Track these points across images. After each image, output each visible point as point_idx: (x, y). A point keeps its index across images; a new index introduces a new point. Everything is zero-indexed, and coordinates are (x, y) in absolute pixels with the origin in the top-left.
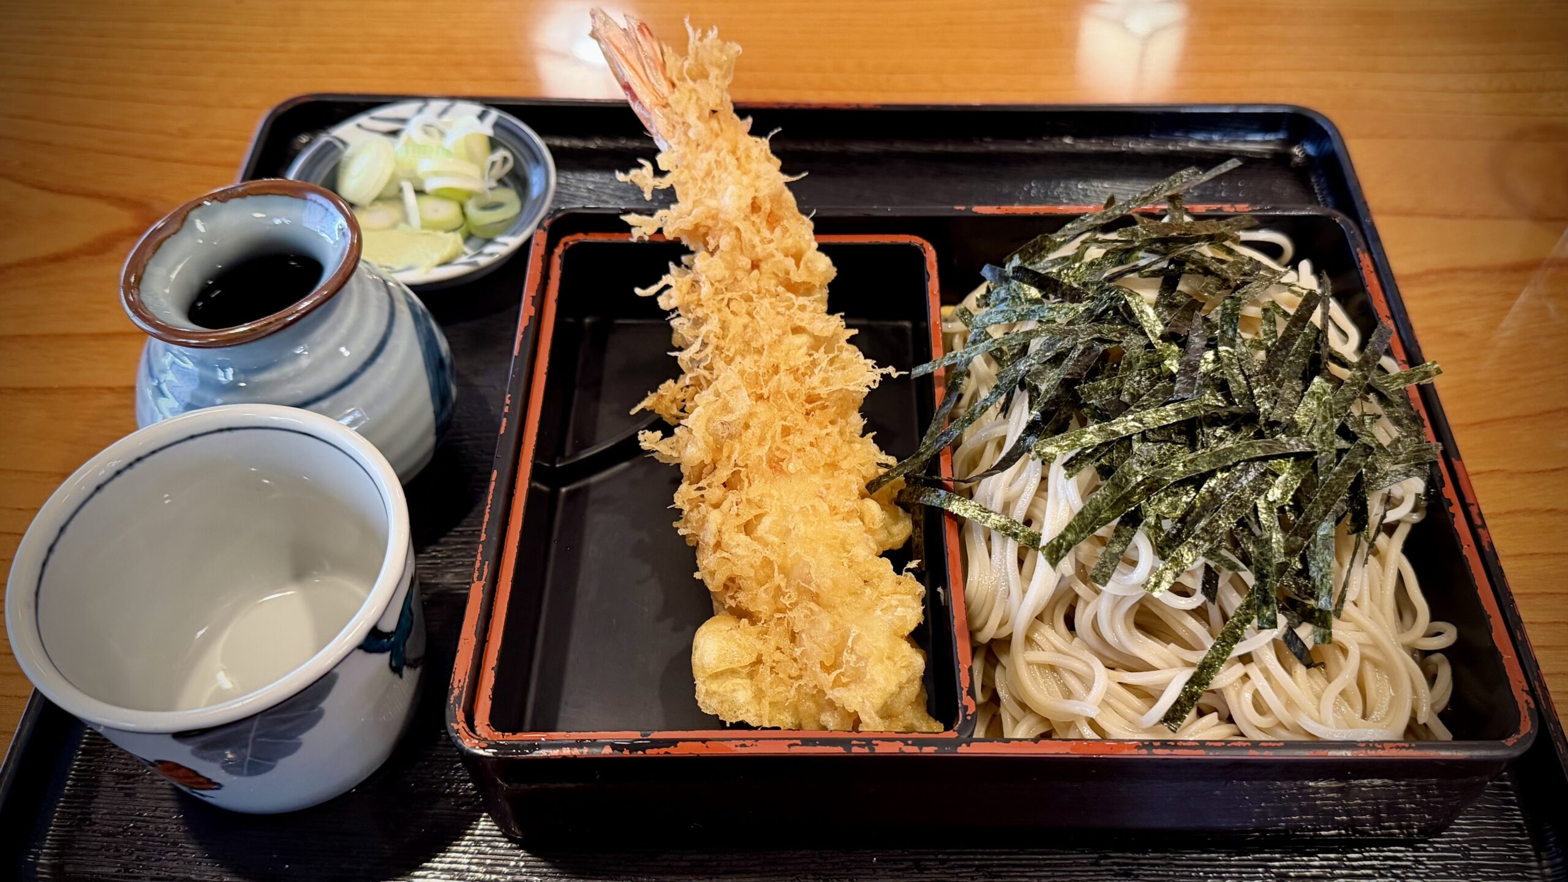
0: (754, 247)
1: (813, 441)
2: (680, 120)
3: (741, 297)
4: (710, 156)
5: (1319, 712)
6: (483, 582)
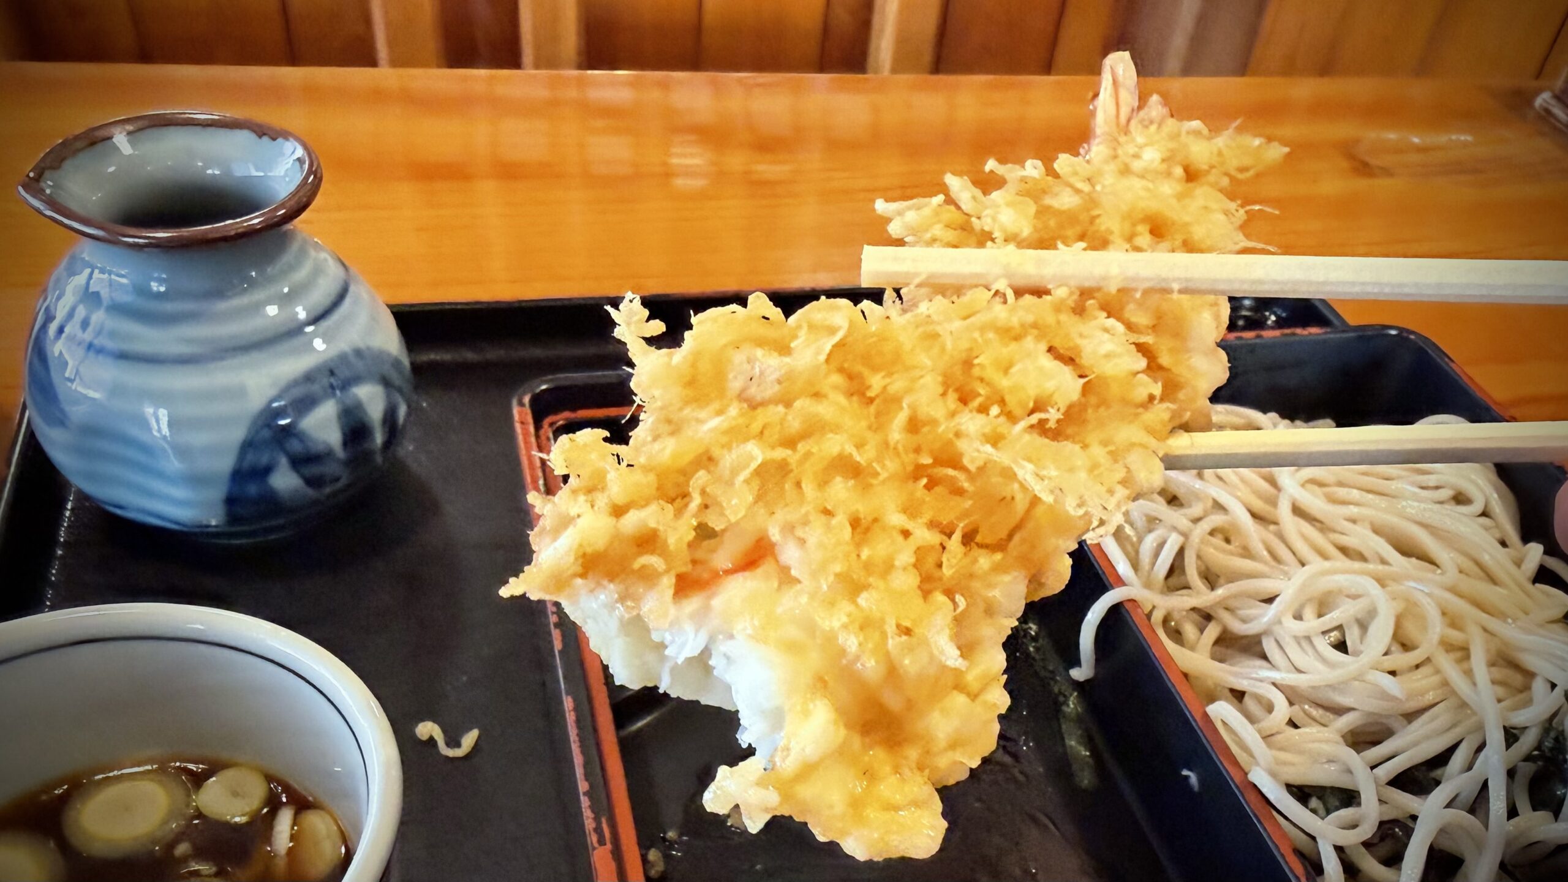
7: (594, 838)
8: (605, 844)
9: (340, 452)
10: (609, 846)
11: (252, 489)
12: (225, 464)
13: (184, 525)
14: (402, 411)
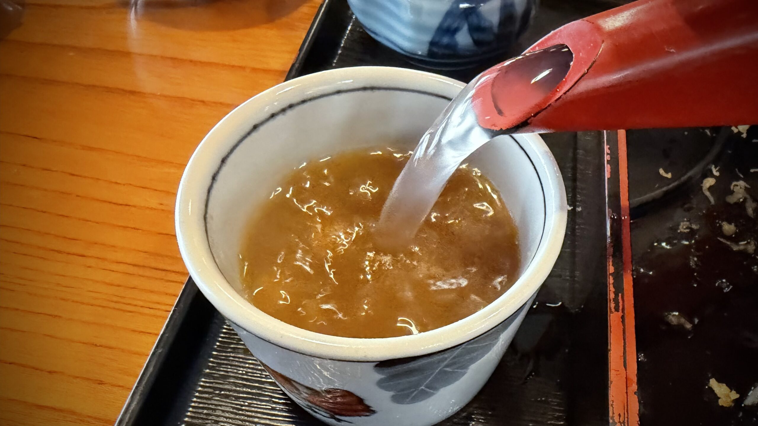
7: (613, 305)
8: (619, 312)
9: (496, 30)
10: (620, 314)
11: (445, 40)
12: (435, 22)
13: (405, 51)
14: (533, 13)
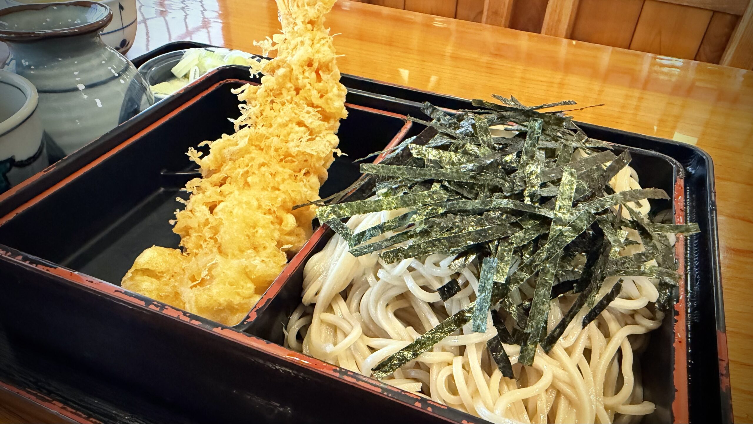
0: (297, 79)
1: (274, 173)
2: (293, 21)
3: (281, 102)
4: (299, 39)
5: (494, 404)
6: (45, 173)
